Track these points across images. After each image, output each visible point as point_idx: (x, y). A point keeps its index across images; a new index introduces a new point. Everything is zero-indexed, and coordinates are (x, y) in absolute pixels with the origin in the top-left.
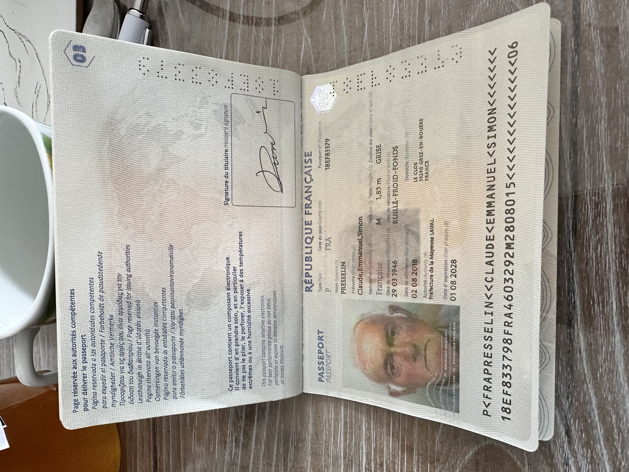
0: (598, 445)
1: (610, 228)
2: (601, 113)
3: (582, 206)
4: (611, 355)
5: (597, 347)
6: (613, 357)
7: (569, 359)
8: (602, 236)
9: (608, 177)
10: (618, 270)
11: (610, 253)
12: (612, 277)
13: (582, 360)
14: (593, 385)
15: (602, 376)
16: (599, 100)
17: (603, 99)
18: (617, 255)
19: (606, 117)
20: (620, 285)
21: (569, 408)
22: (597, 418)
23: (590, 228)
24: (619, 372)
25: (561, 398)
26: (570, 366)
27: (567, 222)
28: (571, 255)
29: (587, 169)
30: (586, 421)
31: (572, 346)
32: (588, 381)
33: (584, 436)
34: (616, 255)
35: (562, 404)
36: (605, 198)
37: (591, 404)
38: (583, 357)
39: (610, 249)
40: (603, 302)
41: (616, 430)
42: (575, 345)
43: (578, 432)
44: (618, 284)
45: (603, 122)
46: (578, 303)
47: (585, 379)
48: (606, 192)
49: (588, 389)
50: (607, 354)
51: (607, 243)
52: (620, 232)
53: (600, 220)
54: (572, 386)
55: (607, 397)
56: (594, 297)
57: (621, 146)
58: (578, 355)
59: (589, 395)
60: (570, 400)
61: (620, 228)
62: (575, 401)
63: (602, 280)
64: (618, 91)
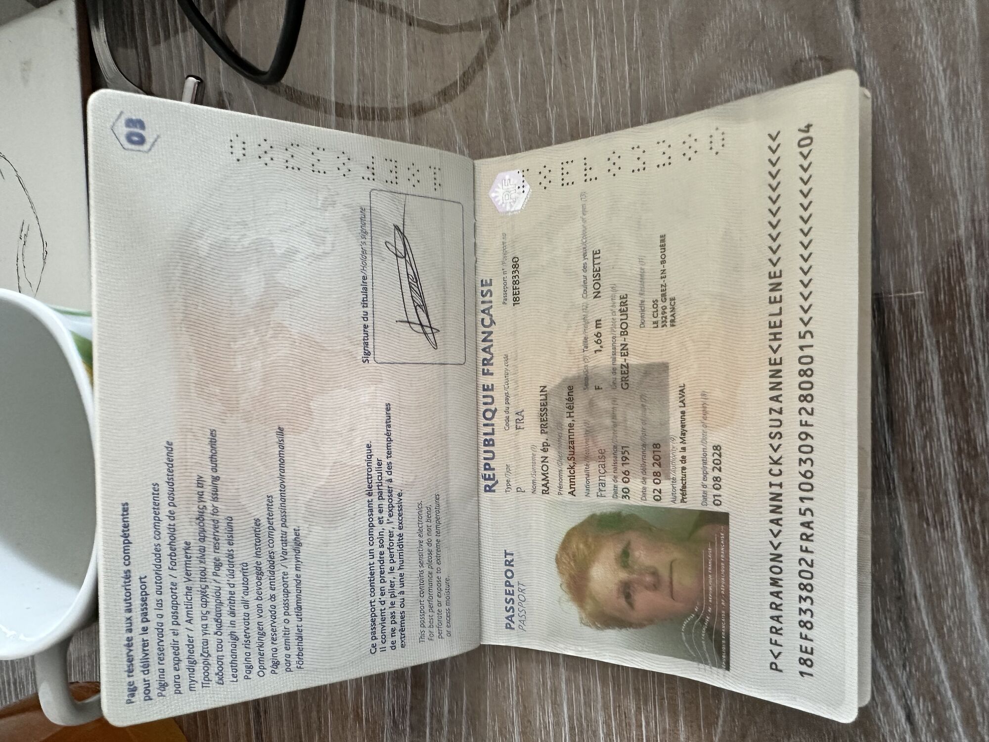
0: (955, 733)
1: (941, 417)
2: (912, 253)
3: (898, 385)
4: (960, 600)
5: (940, 589)
6: (963, 603)
7: (901, 610)
8: (931, 428)
9: (931, 344)
10: (958, 476)
11: (944, 452)
12: (951, 487)
13: (919, 609)
14: (939, 645)
15: (950, 630)
16: (908, 236)
17: (914, 233)
18: (955, 456)
19: (920, 258)
20: (964, 498)
21: (907, 681)
22: (950, 694)
23: (912, 418)
24: (974, 624)
25: (895, 667)
26: (903, 619)
27: (879, 411)
28: (889, 458)
29: (900, 333)
30: (934, 699)
31: (904, 589)
32: (931, 641)
33: (933, 721)
34: (953, 454)
35: (896, 676)
36: (930, 374)
37: (939, 672)
38: (920, 605)
39: (944, 447)
40: (942, 524)
41: (978, 710)
42: (908, 588)
43: (923, 715)
44: (960, 496)
45: (916, 266)
46: (905, 527)
47: (927, 637)
48: (931, 366)
49: (932, 652)
50: (955, 599)
51: (939, 439)
52: (956, 422)
53: (925, 405)
54: (909, 649)
55: (961, 662)
56: (928, 519)
57: (945, 299)
58: (913, 602)
59: (935, 661)
60: (908, 669)
61: (955, 416)
62: (916, 671)
63: (937, 491)
64: (933, 221)
